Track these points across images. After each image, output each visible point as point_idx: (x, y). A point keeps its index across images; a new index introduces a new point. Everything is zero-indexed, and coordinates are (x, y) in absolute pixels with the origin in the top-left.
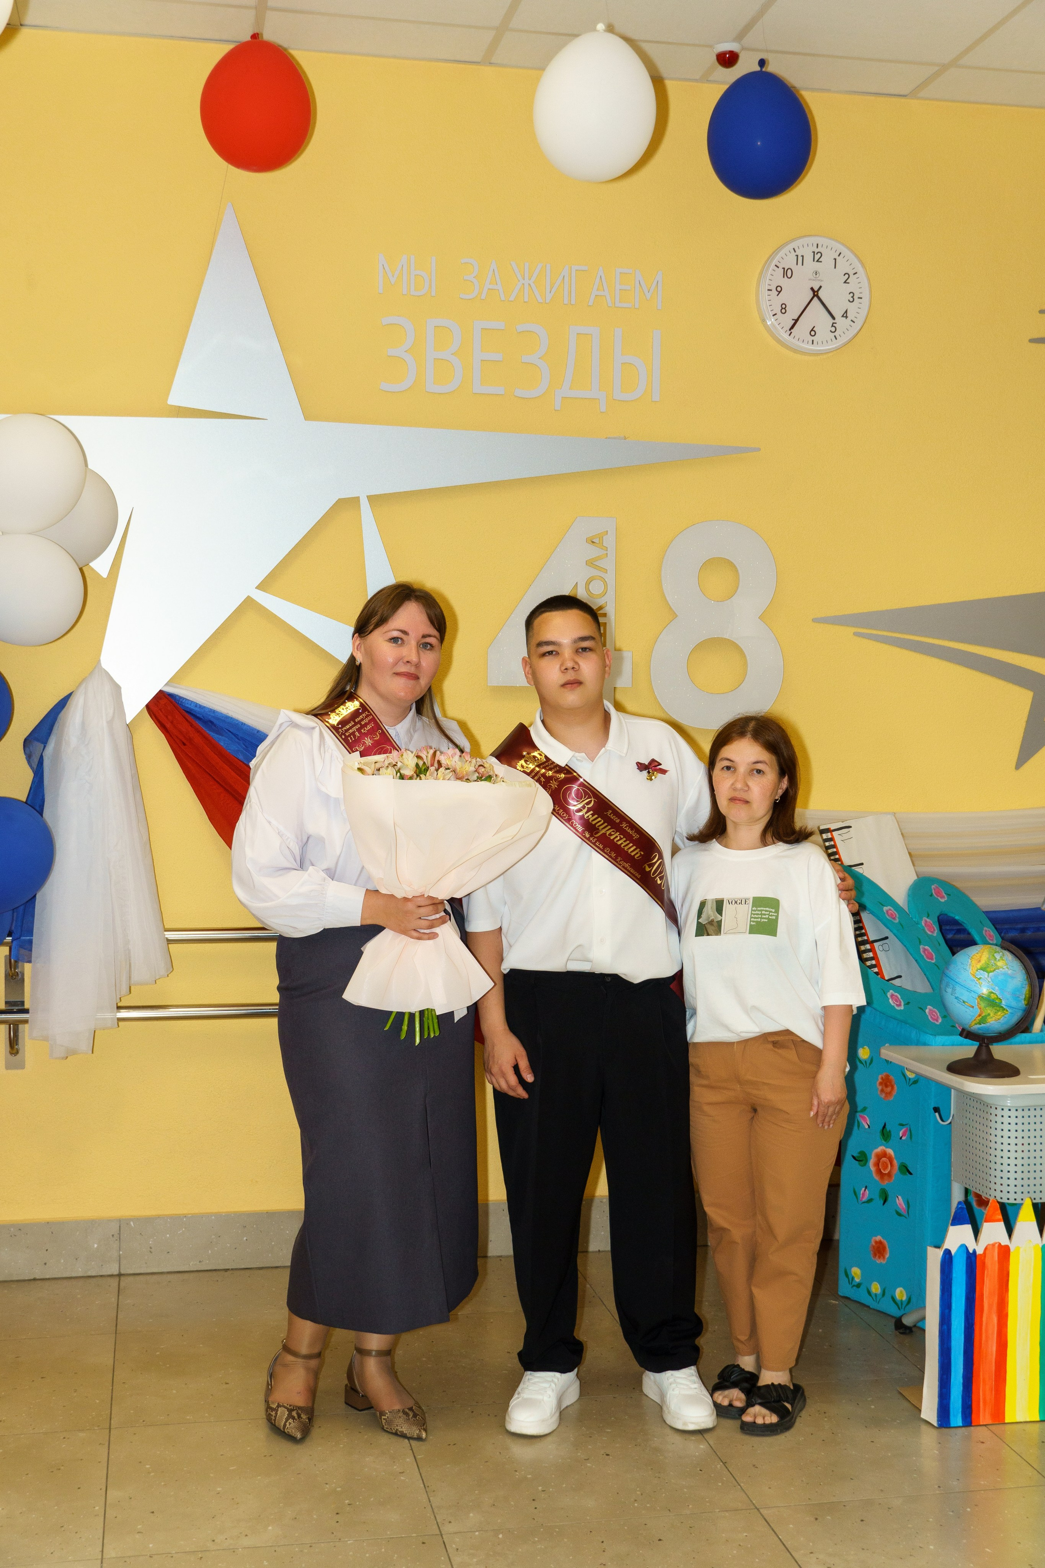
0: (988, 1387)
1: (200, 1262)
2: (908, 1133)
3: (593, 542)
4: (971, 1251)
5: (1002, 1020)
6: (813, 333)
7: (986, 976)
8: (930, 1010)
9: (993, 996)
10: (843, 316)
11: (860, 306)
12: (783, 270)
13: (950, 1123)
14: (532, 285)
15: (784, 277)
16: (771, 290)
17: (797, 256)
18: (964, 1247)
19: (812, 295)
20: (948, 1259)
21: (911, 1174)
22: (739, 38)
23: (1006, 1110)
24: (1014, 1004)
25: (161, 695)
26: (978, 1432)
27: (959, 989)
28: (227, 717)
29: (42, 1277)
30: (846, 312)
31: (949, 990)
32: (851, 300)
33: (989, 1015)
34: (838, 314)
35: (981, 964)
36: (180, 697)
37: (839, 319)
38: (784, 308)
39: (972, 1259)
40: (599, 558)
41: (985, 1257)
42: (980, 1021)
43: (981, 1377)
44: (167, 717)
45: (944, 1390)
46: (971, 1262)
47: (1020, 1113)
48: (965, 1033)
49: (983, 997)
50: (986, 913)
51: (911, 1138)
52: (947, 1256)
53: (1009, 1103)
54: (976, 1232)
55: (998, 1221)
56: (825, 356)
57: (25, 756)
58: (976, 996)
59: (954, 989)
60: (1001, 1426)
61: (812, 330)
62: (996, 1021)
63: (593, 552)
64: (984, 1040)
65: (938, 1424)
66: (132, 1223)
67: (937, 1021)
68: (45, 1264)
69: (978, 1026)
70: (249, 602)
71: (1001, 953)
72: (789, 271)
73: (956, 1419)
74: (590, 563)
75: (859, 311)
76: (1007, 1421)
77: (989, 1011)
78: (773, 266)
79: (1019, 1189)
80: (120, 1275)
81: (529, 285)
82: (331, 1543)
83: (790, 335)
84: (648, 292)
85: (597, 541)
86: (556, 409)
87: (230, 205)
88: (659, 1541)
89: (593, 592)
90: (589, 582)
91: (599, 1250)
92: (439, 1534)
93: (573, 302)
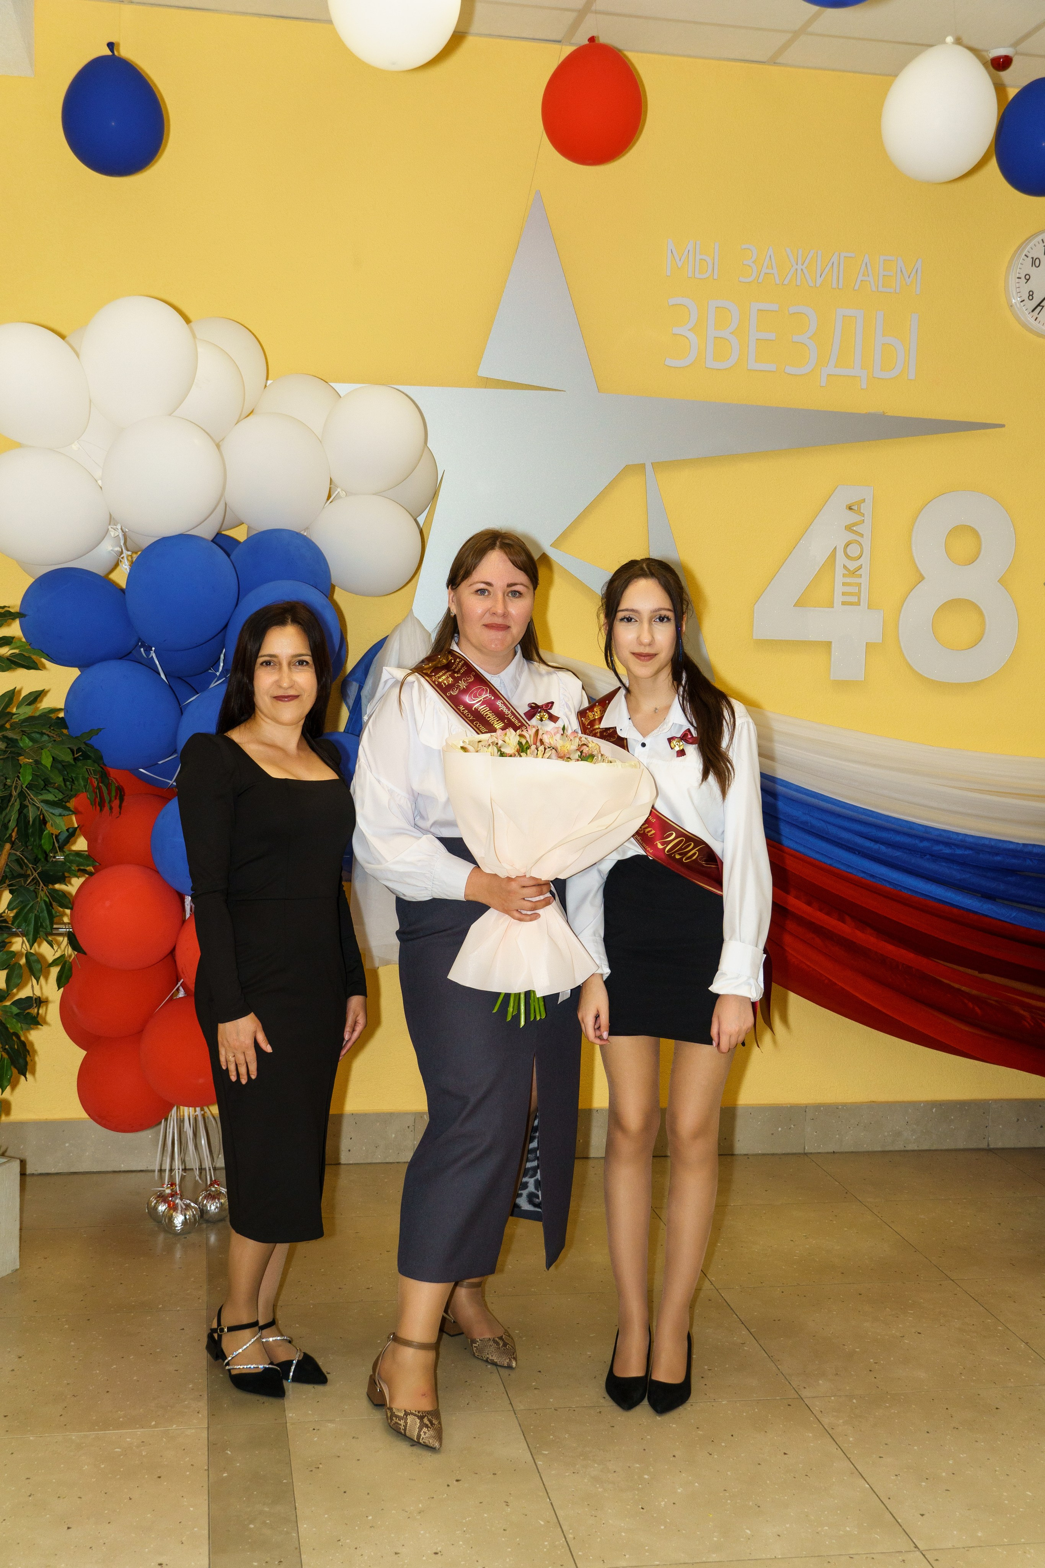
3: (852, 509)
12: (1032, 259)
14: (805, 271)
15: (1032, 266)
16: (1020, 278)
22: (1015, 45)
29: (346, 1162)
38: (1031, 295)
40: (856, 524)
63: (852, 517)
68: (349, 1151)
72: (1037, 260)
74: (849, 528)
78: (1023, 256)
81: (802, 269)
82: (709, 1403)
83: (1036, 320)
84: (909, 278)
85: (855, 507)
86: (821, 385)
87: (538, 193)
88: (997, 1408)
89: (850, 555)
90: (847, 545)
91: (834, 1152)
92: (799, 1397)
93: (841, 286)
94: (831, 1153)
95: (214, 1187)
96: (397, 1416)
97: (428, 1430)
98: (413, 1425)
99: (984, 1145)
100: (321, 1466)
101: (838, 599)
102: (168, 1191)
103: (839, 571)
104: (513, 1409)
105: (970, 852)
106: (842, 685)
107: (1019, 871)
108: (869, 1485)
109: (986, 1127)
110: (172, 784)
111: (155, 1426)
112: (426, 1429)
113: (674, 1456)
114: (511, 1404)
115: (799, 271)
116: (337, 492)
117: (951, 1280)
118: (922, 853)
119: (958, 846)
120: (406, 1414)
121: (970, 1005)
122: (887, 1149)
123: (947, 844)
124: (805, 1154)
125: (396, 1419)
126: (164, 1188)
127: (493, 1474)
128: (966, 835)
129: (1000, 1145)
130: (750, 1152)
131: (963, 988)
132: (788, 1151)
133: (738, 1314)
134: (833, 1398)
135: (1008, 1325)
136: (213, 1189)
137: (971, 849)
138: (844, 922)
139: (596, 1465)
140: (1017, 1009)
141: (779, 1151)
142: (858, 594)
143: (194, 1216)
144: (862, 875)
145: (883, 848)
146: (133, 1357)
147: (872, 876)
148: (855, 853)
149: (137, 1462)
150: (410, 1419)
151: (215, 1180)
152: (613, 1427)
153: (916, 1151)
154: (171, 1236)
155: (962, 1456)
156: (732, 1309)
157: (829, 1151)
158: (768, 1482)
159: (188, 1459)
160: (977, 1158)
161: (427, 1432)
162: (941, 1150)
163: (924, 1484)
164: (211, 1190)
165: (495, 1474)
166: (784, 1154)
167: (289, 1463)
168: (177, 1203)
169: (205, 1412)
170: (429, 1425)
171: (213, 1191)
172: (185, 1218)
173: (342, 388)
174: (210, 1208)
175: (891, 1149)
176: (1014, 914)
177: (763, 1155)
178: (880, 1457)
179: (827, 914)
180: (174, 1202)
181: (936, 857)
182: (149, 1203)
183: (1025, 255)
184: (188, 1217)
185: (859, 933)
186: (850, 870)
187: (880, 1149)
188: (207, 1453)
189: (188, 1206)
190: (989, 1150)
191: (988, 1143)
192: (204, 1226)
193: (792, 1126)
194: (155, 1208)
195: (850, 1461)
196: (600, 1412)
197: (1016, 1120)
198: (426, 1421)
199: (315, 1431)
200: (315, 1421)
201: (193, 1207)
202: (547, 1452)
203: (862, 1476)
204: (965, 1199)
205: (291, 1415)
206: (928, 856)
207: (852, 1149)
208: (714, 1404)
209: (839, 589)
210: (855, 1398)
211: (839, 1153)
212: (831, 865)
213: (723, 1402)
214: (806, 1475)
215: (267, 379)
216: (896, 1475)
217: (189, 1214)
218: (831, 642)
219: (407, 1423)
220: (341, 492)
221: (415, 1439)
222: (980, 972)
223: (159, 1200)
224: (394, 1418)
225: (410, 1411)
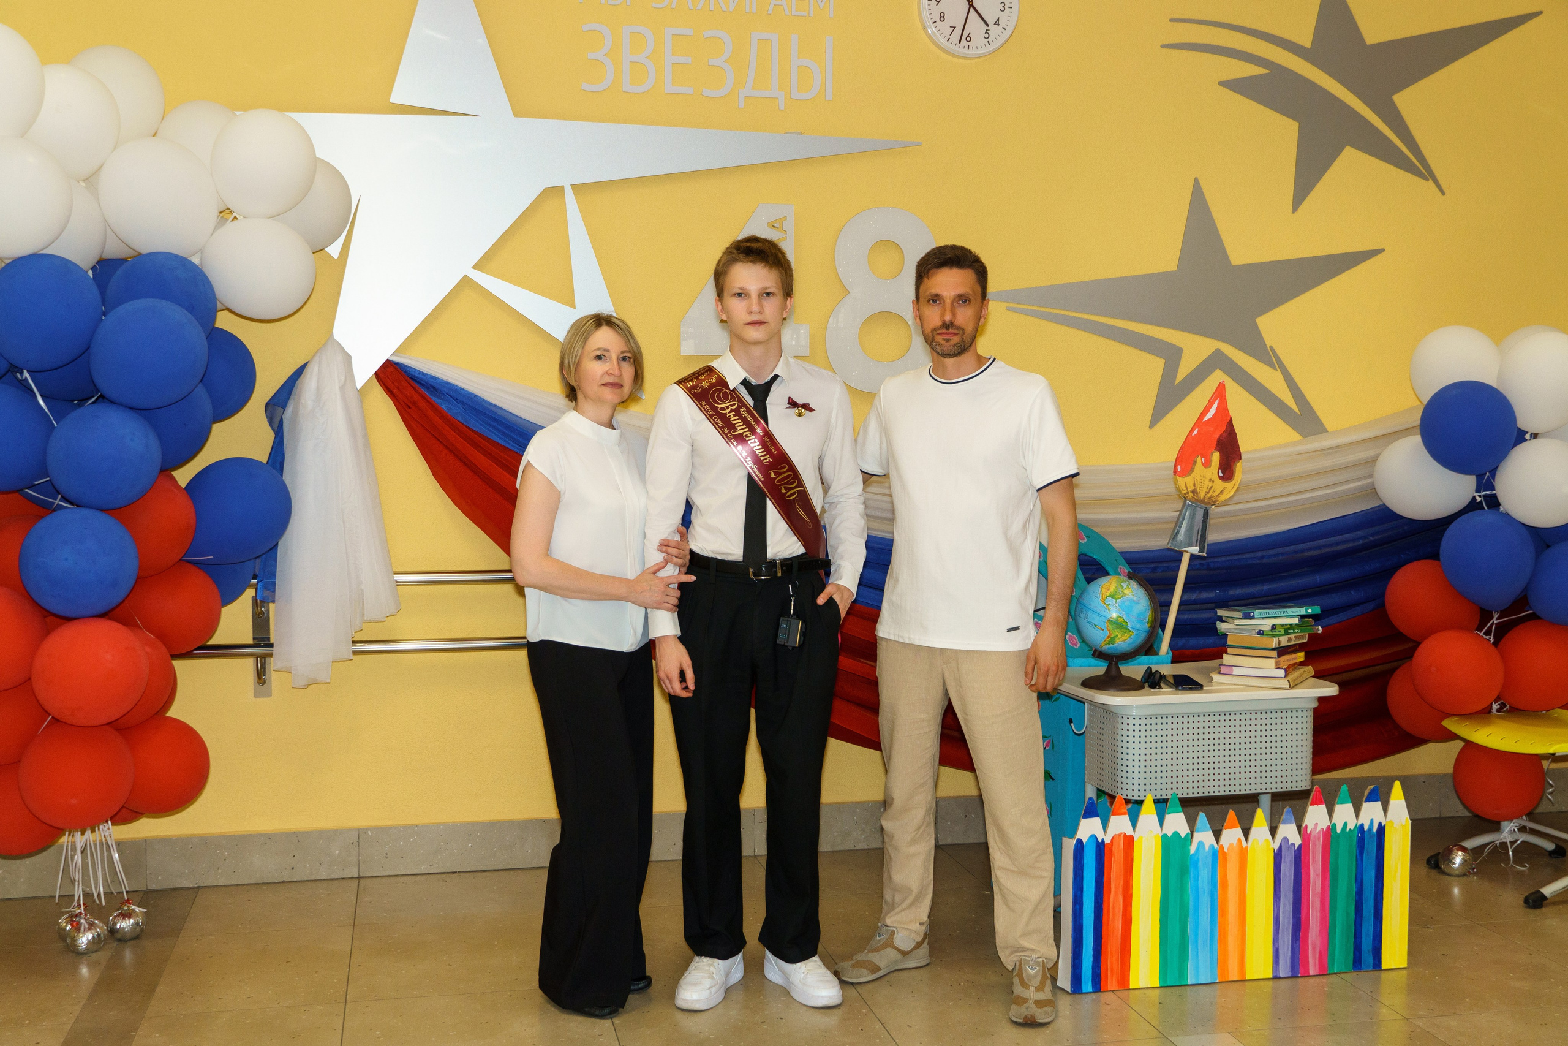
0: (1114, 959)
1: (430, 866)
2: (1051, 744)
3: (773, 226)
4: (1100, 841)
5: (1129, 641)
6: (968, 39)
7: (1114, 603)
8: (1070, 636)
9: (1120, 620)
10: (995, 24)
11: (1010, 14)
13: (1084, 732)
16: (931, 1)
18: (1094, 837)
19: (969, 6)
20: (1080, 846)
21: (1053, 779)
23: (1131, 718)
24: (1138, 626)
25: (389, 365)
26: (1105, 997)
27: (1090, 615)
28: (447, 383)
29: (289, 880)
30: (998, 20)
31: (1083, 616)
32: (1003, 9)
33: (1117, 636)
34: (991, 22)
35: (1109, 592)
36: (405, 366)
37: (992, 27)
38: (942, 16)
39: (1101, 847)
41: (1112, 845)
42: (1109, 642)
43: (1109, 950)
44: (393, 383)
45: (1077, 961)
46: (1100, 850)
47: (1143, 721)
48: (1097, 653)
49: (1111, 621)
50: (1121, 553)
51: (1053, 748)
52: (1079, 845)
53: (1134, 712)
54: (1105, 825)
55: (1124, 814)
56: (979, 60)
57: (266, 419)
58: (1106, 620)
59: (1086, 615)
60: (1126, 992)
61: (968, 36)
62: (1123, 642)
64: (1114, 659)
65: (1071, 991)
66: (369, 832)
67: (1076, 645)
68: (293, 868)
69: (1108, 646)
70: (466, 281)
71: (1127, 583)
73: (1087, 985)
75: (1009, 19)
76: (1131, 987)
77: (1117, 632)
79: (1142, 788)
80: (359, 878)
83: (948, 40)
84: (822, 1)
85: (777, 225)
86: (740, 107)
93: (754, 11)
95: (125, 906)
102: (78, 911)
110: (58, 504)
124: (754, 856)
129: (949, 841)
135: (873, 1008)
136: (125, 908)
143: (99, 935)
151: (128, 899)
154: (78, 957)
164: (122, 910)
171: (125, 910)
173: (238, 113)
174: (120, 926)
180: (79, 922)
182: (58, 924)
189: (91, 926)
192: (115, 944)
194: (64, 929)
197: (964, 816)
201: (101, 927)
217: (95, 933)
223: (68, 921)
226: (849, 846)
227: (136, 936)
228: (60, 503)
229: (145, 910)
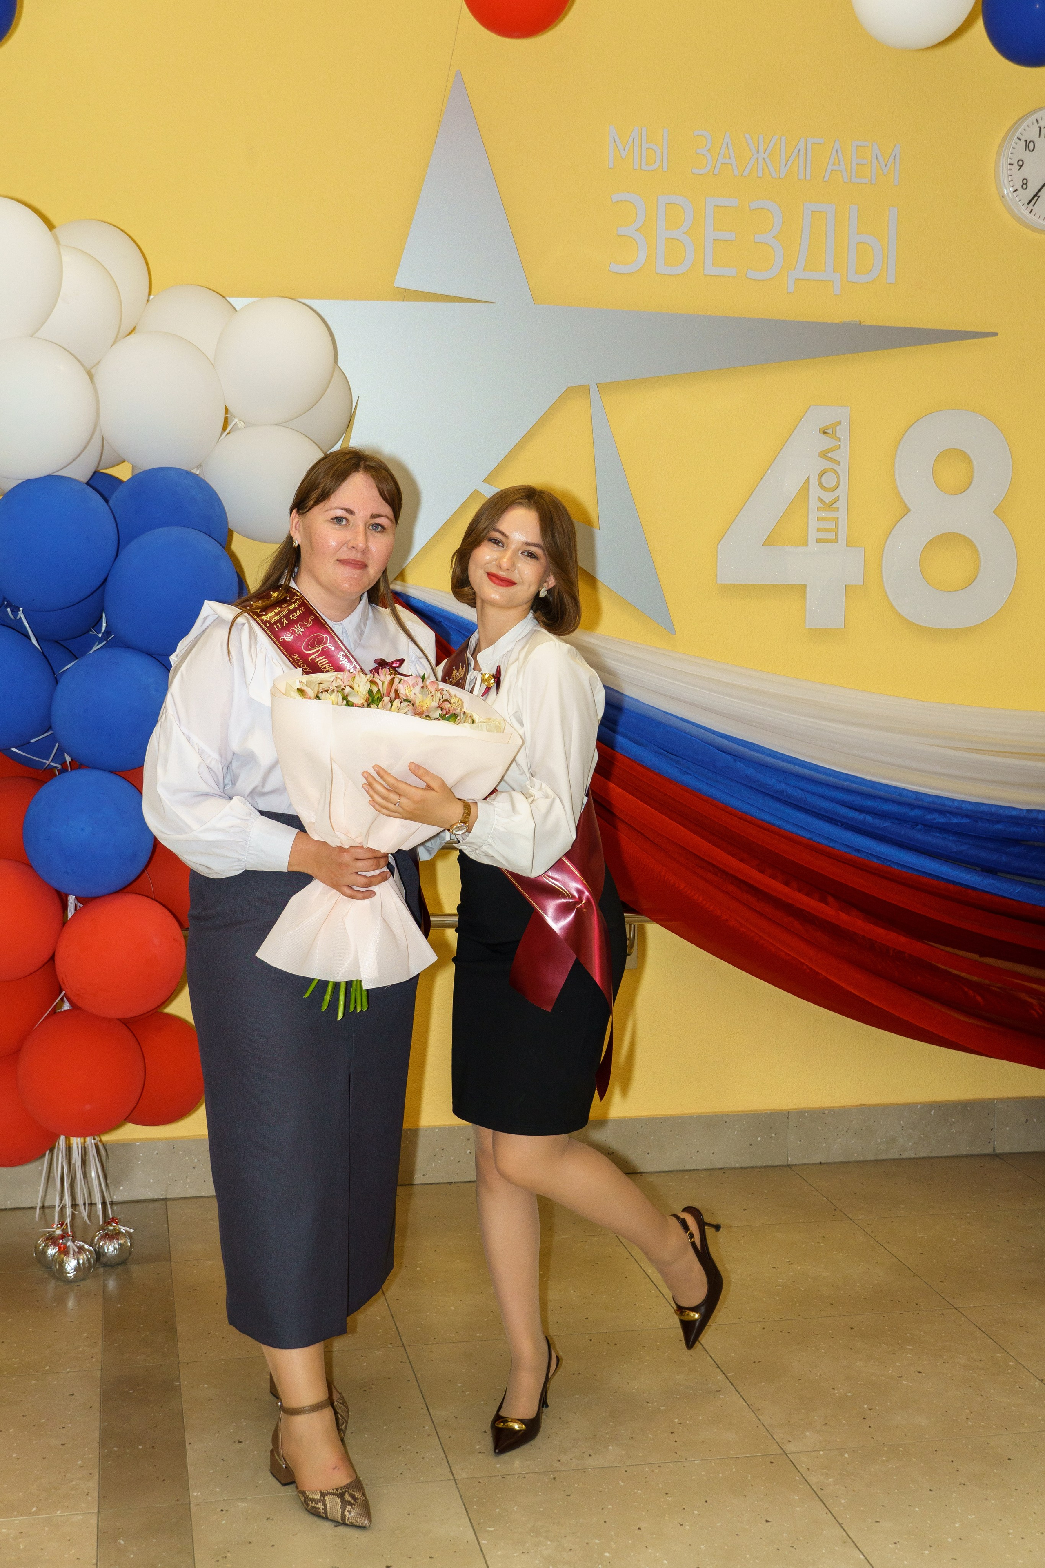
3: (826, 433)
12: (1025, 142)
14: (767, 159)
15: (1025, 150)
16: (1012, 164)
17: (1040, 127)
36: (408, 596)
38: (1025, 184)
40: (831, 450)
63: (826, 442)
70: (476, 497)
72: (1031, 144)
74: (824, 455)
78: (1015, 139)
81: (764, 158)
82: (679, 1463)
83: (1031, 212)
84: (886, 166)
85: (830, 431)
86: (789, 291)
87: (459, 74)
88: (1009, 1459)
89: (826, 486)
90: (822, 474)
91: (821, 1163)
92: (783, 1453)
93: (808, 177)
94: (817, 1164)
95: (111, 1225)
96: (312, 1500)
97: (352, 1508)
98: (333, 1504)
99: (989, 1150)
100: (229, 1555)
101: (813, 535)
102: (59, 1232)
103: (814, 503)
104: (454, 1478)
105: (968, 820)
106: (820, 635)
107: (1022, 840)
108: (864, 1556)
109: (992, 1129)
110: (49, 764)
111: (37, 1513)
112: (350, 1507)
113: (639, 1529)
114: (451, 1471)
115: (761, 160)
116: (234, 423)
117: (955, 1308)
118: (914, 823)
119: (953, 814)
120: (323, 1495)
121: (971, 993)
122: (880, 1157)
123: (942, 813)
124: (789, 1166)
125: (312, 1503)
126: (54, 1228)
127: (430, 1557)
128: (963, 801)
129: (1007, 1150)
130: (728, 1166)
131: (963, 974)
132: (769, 1163)
133: (713, 1356)
134: (821, 1453)
135: (1020, 1360)
136: (111, 1228)
137: (967, 816)
138: (826, 903)
139: (549, 1543)
140: (1023, 996)
141: (759, 1164)
142: (836, 531)
143: (88, 1259)
144: (846, 850)
145: (869, 818)
146: (13, 1430)
147: (857, 850)
148: (838, 825)
149: (13, 1557)
150: (328, 1499)
151: (113, 1218)
152: (569, 1495)
153: (913, 1159)
154: (62, 1284)
155: (970, 1517)
156: (706, 1350)
157: (815, 1162)
158: (748, 1556)
159: (73, 1551)
160: (982, 1165)
161: (352, 1510)
162: (942, 1157)
163: (926, 1552)
164: (108, 1229)
165: (432, 1557)
166: (764, 1167)
167: (192, 1553)
168: (69, 1246)
169: (95, 1494)
170: (352, 1502)
171: (111, 1231)
172: (78, 1263)
173: (238, 302)
174: (108, 1250)
175: (885, 1157)
176: (1018, 890)
177: (741, 1168)
178: (876, 1522)
179: (807, 894)
180: (65, 1245)
181: (929, 827)
182: (36, 1246)
183: (1018, 138)
184: (81, 1261)
185: (844, 916)
186: (832, 844)
187: (872, 1158)
188: (95, 1544)
189: (81, 1249)
190: (995, 1156)
191: (994, 1148)
192: (102, 1270)
193: (773, 1135)
194: (44, 1252)
195: (842, 1527)
196: (554, 1478)
197: (1025, 1120)
198: (347, 1497)
199: (223, 1512)
200: (224, 1500)
201: (88, 1250)
202: (492, 1529)
203: (856, 1546)
204: (968, 1213)
205: (195, 1494)
206: (920, 826)
207: (841, 1159)
208: (685, 1464)
209: (813, 524)
210: (847, 1452)
211: (826, 1163)
212: (810, 839)
213: (696, 1462)
214: (792, 1547)
215: (150, 294)
216: (895, 1543)
217: (82, 1258)
218: (805, 586)
219: (326, 1505)
220: (238, 423)
221: (340, 1521)
222: (981, 956)
223: (49, 1242)
224: (310, 1503)
225: (327, 1490)
226: (893, 1154)
227: (122, 1261)
228: (52, 764)
229: (132, 1231)
